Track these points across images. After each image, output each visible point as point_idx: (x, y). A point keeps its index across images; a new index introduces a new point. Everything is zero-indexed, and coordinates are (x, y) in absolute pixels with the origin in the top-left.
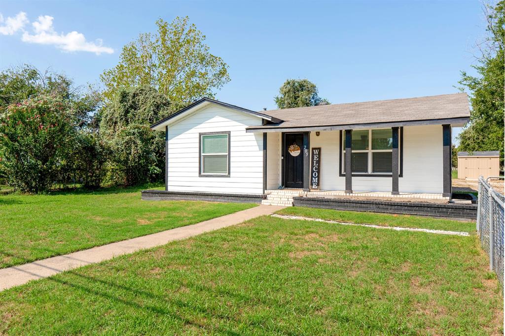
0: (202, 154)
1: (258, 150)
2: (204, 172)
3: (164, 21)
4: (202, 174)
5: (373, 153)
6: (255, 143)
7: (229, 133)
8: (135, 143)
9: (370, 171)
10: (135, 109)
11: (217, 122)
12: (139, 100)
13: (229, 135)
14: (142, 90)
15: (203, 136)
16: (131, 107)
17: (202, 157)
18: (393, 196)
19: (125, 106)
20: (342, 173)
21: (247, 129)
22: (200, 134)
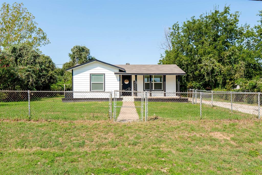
0: (91, 82)
1: (117, 81)
2: (92, 90)
3: (7, 3)
4: (91, 90)
5: (154, 83)
6: (116, 79)
7: (104, 74)
8: (31, 76)
9: (153, 89)
10: (21, 57)
11: (98, 70)
12: (23, 52)
13: (105, 75)
14: (24, 47)
15: (91, 75)
16: (19, 56)
17: (91, 84)
18: (164, 97)
19: (15, 55)
20: (145, 90)
21: (115, 73)
22: (90, 74)
